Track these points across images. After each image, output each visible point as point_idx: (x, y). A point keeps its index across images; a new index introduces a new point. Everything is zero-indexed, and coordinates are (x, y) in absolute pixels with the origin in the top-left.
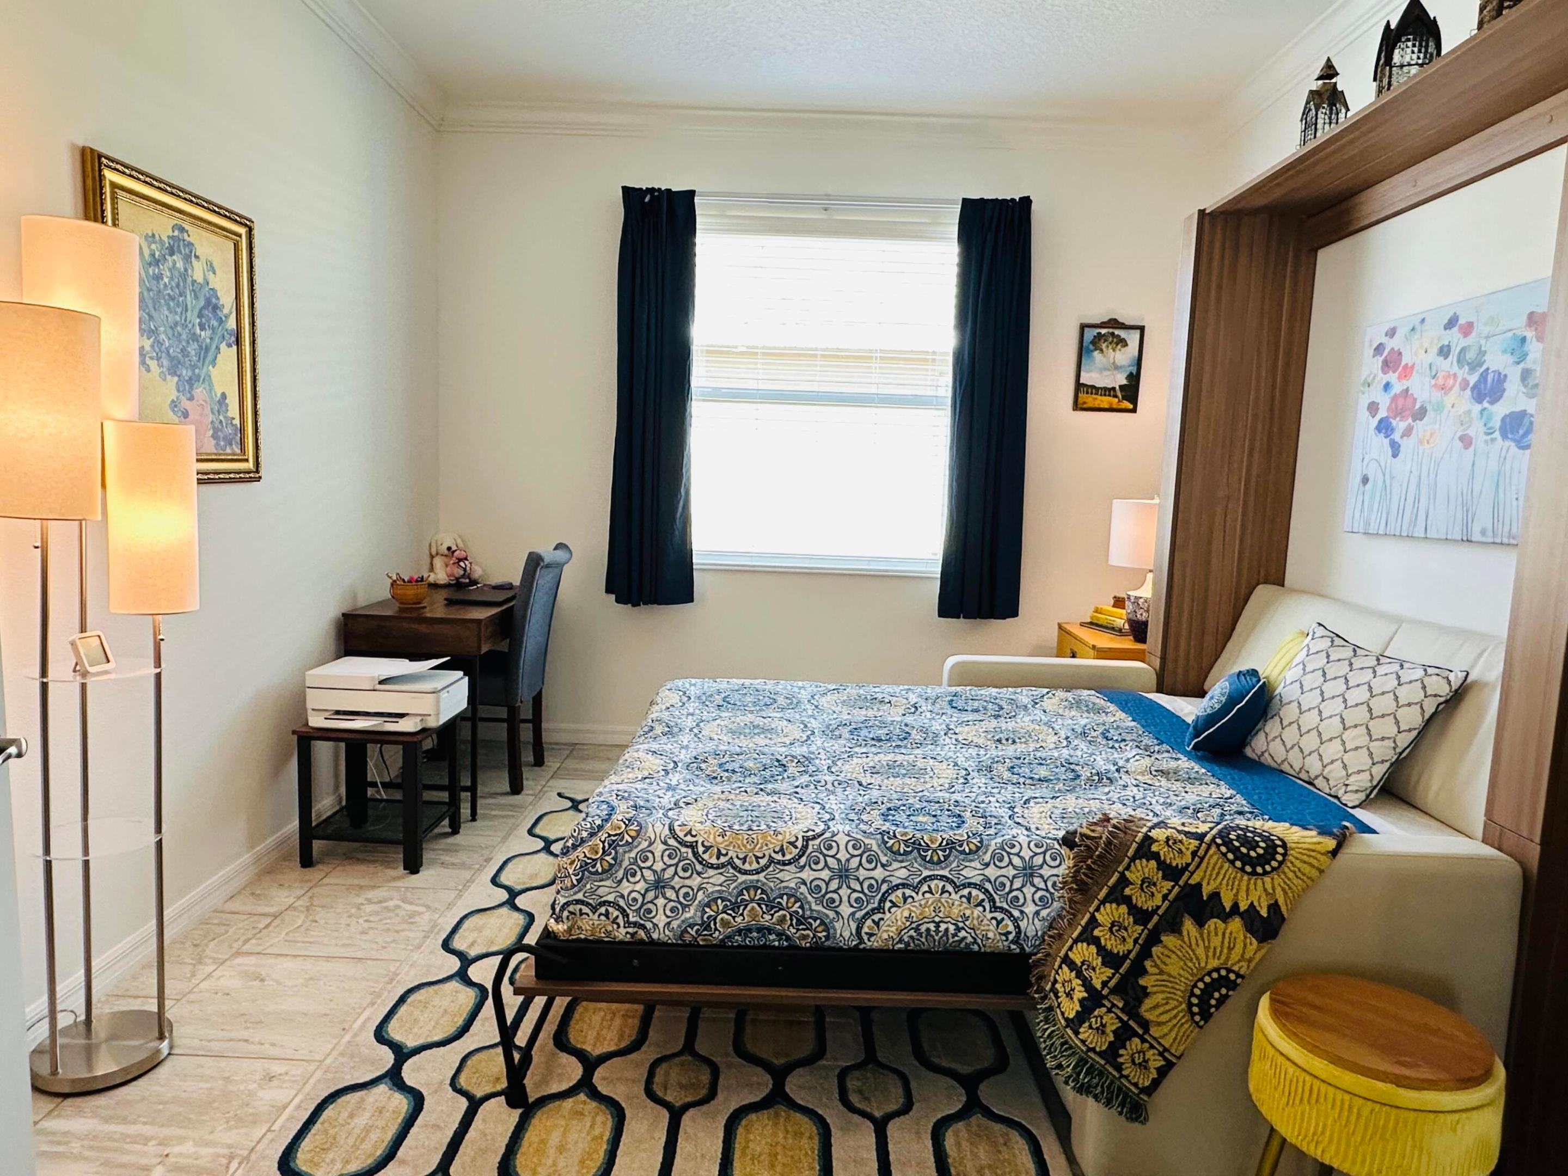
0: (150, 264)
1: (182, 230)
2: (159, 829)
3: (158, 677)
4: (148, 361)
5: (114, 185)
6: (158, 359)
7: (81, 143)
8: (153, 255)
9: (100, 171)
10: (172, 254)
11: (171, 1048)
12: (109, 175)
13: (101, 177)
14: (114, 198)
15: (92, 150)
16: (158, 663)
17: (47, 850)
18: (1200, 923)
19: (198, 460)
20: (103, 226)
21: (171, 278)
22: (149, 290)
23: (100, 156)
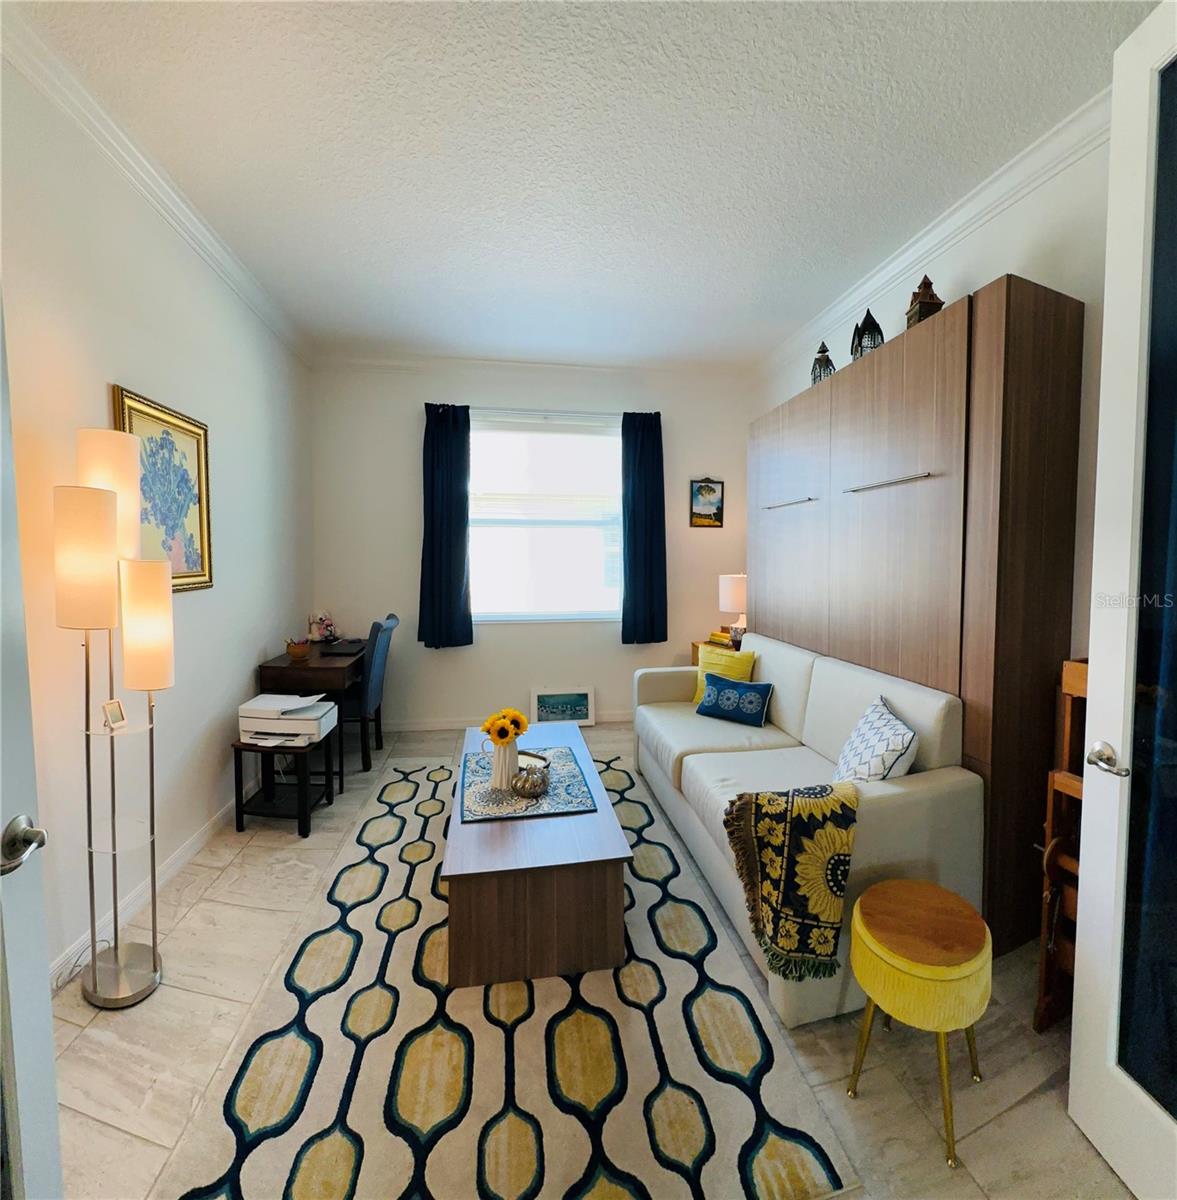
0: (150, 456)
1: (168, 433)
3: (151, 731)
4: (150, 517)
5: (130, 408)
6: (155, 515)
7: (113, 382)
8: (152, 451)
9: (122, 399)
10: (162, 449)
12: (128, 402)
13: (123, 403)
14: (130, 413)
15: (118, 386)
16: (151, 721)
17: (90, 845)
18: (811, 837)
19: (173, 578)
20: (123, 433)
21: (162, 464)
22: (150, 472)
23: (122, 390)
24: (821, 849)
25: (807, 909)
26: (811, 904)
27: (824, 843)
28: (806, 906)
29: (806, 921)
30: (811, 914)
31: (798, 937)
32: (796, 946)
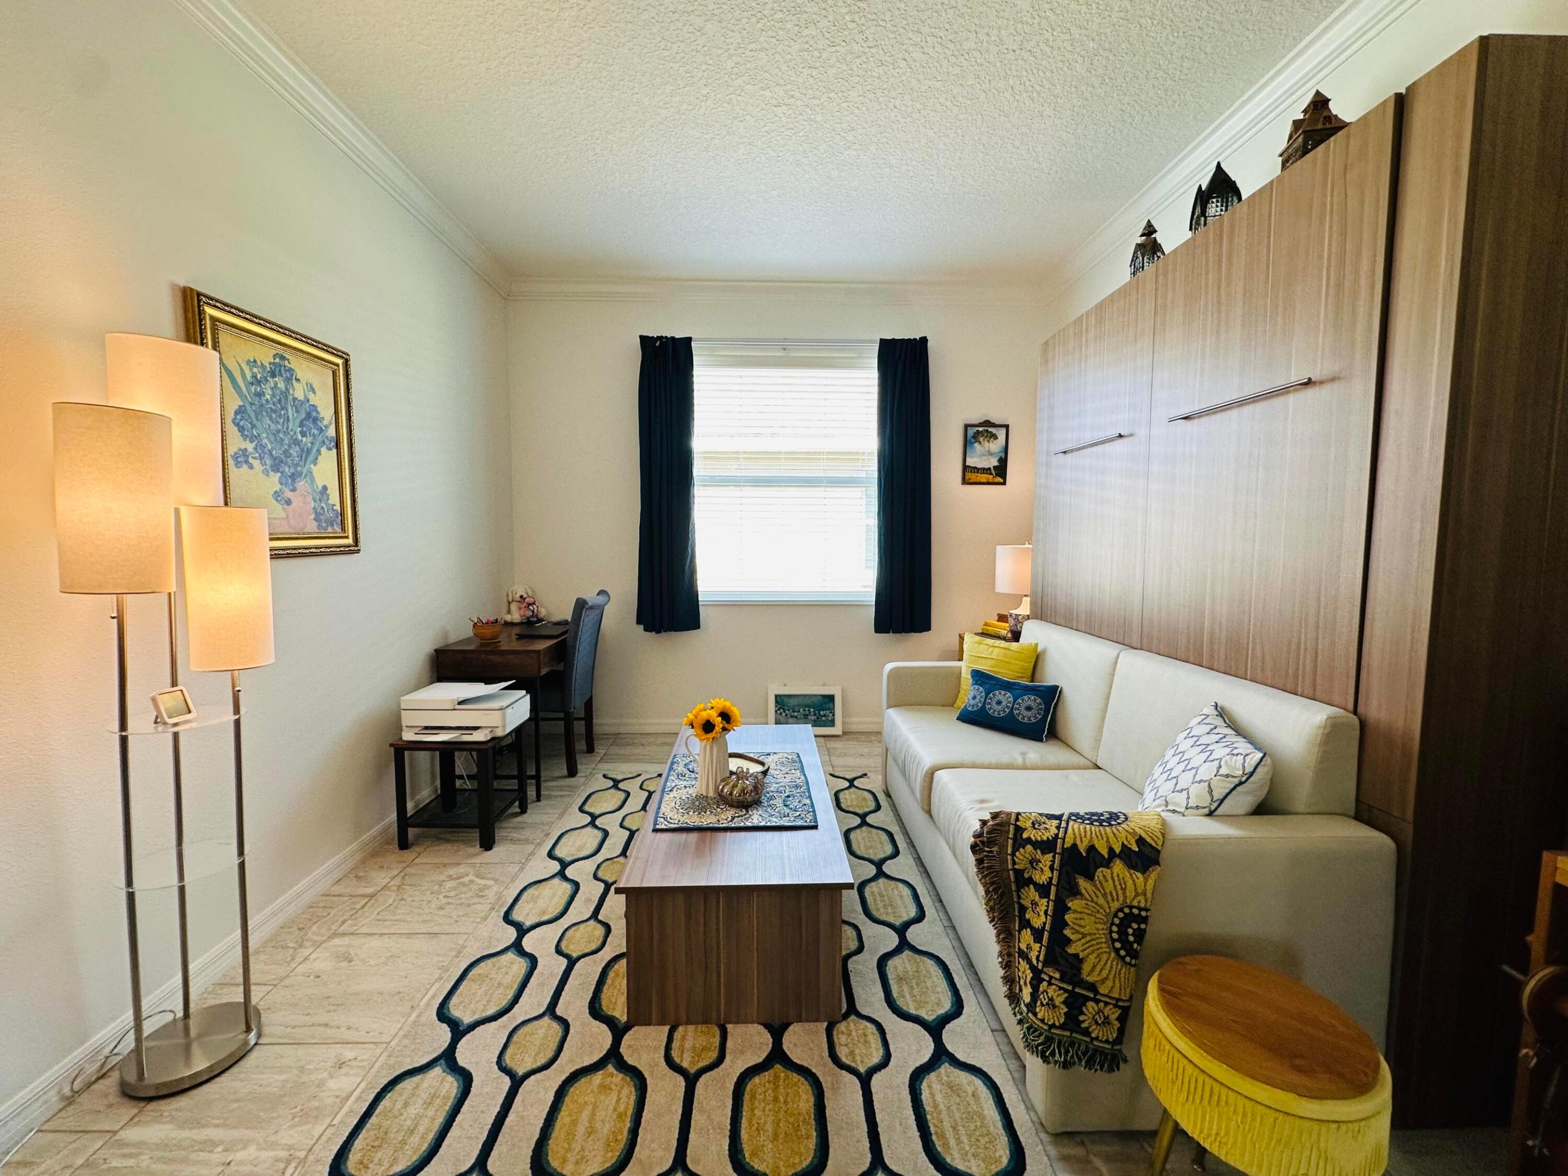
0: (252, 384)
1: (283, 358)
2: (241, 852)
3: (237, 723)
4: (251, 460)
5: (214, 320)
6: (261, 458)
7: (183, 283)
8: (254, 376)
9: (199, 306)
10: (273, 376)
11: (259, 1035)
12: (209, 311)
13: (201, 313)
14: (214, 331)
15: (191, 289)
16: (237, 710)
17: (129, 883)
19: (271, 539)
20: (206, 349)
21: (273, 396)
22: (251, 404)
23: (199, 294)
24: (1105, 895)
25: (1080, 973)
26: (1086, 967)
27: (1109, 886)
28: (1079, 970)
29: (1077, 990)
30: (1087, 982)
31: (1066, 1010)
32: (1062, 1020)
